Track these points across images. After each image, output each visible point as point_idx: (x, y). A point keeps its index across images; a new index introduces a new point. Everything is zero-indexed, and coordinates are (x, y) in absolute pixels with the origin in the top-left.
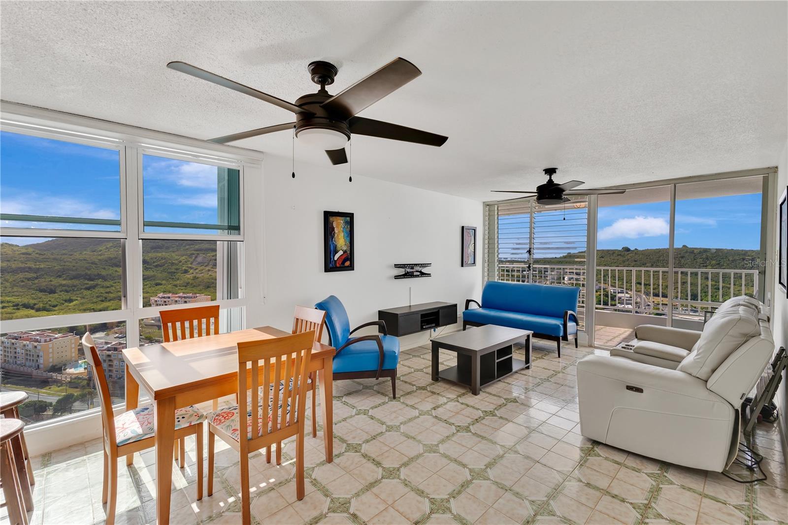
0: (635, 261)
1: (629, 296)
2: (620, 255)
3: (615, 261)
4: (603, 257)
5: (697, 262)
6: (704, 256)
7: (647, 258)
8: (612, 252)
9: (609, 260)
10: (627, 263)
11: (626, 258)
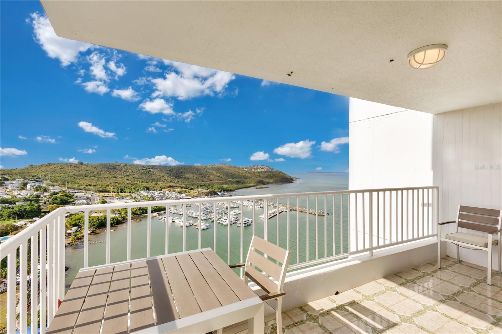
0: (87, 171)
1: (83, 194)
2: (76, 167)
3: (72, 171)
4: (62, 168)
5: (122, 171)
6: (126, 168)
7: (95, 169)
8: (70, 165)
9: (68, 170)
10: (81, 172)
11: (80, 169)
